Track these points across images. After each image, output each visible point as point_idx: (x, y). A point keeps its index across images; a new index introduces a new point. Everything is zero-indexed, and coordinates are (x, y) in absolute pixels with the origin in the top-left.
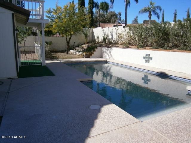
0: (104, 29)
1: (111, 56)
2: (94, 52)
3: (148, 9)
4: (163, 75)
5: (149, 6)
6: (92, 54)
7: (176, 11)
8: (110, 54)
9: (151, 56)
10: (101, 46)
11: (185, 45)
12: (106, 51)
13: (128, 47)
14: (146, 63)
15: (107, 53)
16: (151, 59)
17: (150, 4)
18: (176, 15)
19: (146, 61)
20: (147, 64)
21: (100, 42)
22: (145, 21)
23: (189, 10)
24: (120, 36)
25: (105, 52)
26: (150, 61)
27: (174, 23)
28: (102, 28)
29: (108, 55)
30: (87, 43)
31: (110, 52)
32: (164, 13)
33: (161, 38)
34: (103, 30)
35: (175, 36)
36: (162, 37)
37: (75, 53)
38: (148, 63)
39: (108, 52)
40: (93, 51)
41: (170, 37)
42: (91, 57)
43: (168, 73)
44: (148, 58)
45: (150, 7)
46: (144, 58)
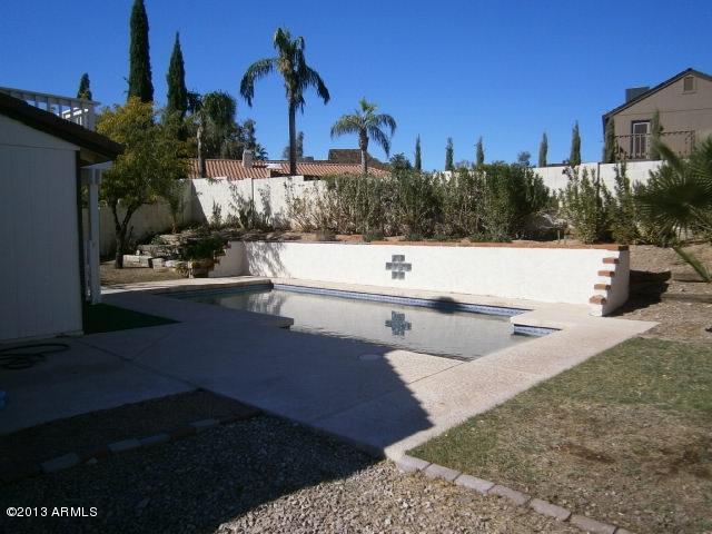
0: (234, 182)
1: (278, 267)
2: (221, 258)
3: (355, 121)
4: (446, 306)
5: (358, 113)
6: (216, 265)
7: (450, 141)
8: (274, 263)
9: (407, 261)
10: (237, 237)
11: (481, 229)
12: (261, 253)
13: (332, 239)
14: (397, 280)
15: (265, 258)
16: (409, 267)
17: (360, 108)
18: (450, 151)
19: (395, 275)
20: (398, 283)
21: (224, 226)
22: (335, 150)
23: (481, 141)
24: (298, 207)
25: (257, 255)
26: (407, 274)
27: (449, 172)
28: (229, 179)
29: (270, 265)
30: (180, 229)
31: (276, 255)
32: (421, 144)
33: (421, 212)
34: (234, 188)
35: (456, 206)
36: (425, 208)
37: (146, 264)
38: (402, 281)
39: (269, 255)
40: (217, 254)
41: (446, 210)
42: (210, 273)
43: (456, 298)
44: (399, 267)
45: (363, 115)
46: (389, 266)
